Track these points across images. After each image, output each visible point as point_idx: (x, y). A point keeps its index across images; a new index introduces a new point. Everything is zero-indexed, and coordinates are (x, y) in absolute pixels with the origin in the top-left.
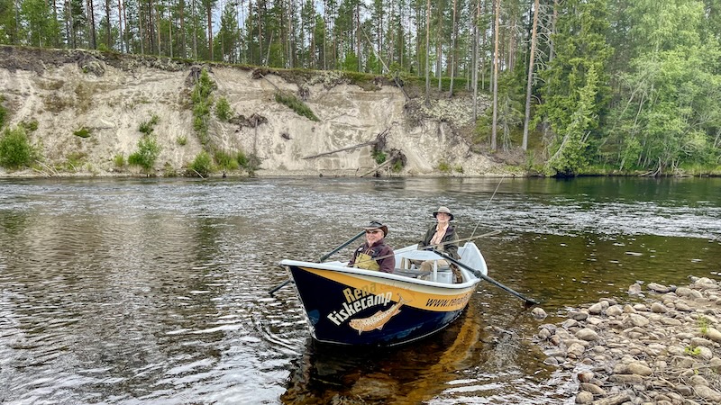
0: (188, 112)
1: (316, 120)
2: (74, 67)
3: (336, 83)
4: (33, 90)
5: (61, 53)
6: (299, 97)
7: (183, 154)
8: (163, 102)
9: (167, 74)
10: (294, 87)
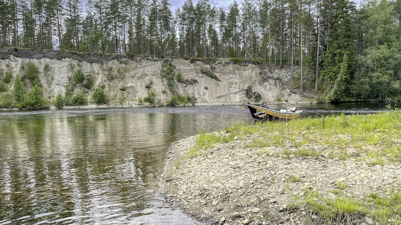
0: (165, 79)
1: (219, 80)
2: (116, 61)
3: (228, 63)
4: (100, 72)
5: (110, 55)
6: (211, 71)
7: (165, 97)
8: (154, 75)
9: (154, 62)
10: (208, 66)
